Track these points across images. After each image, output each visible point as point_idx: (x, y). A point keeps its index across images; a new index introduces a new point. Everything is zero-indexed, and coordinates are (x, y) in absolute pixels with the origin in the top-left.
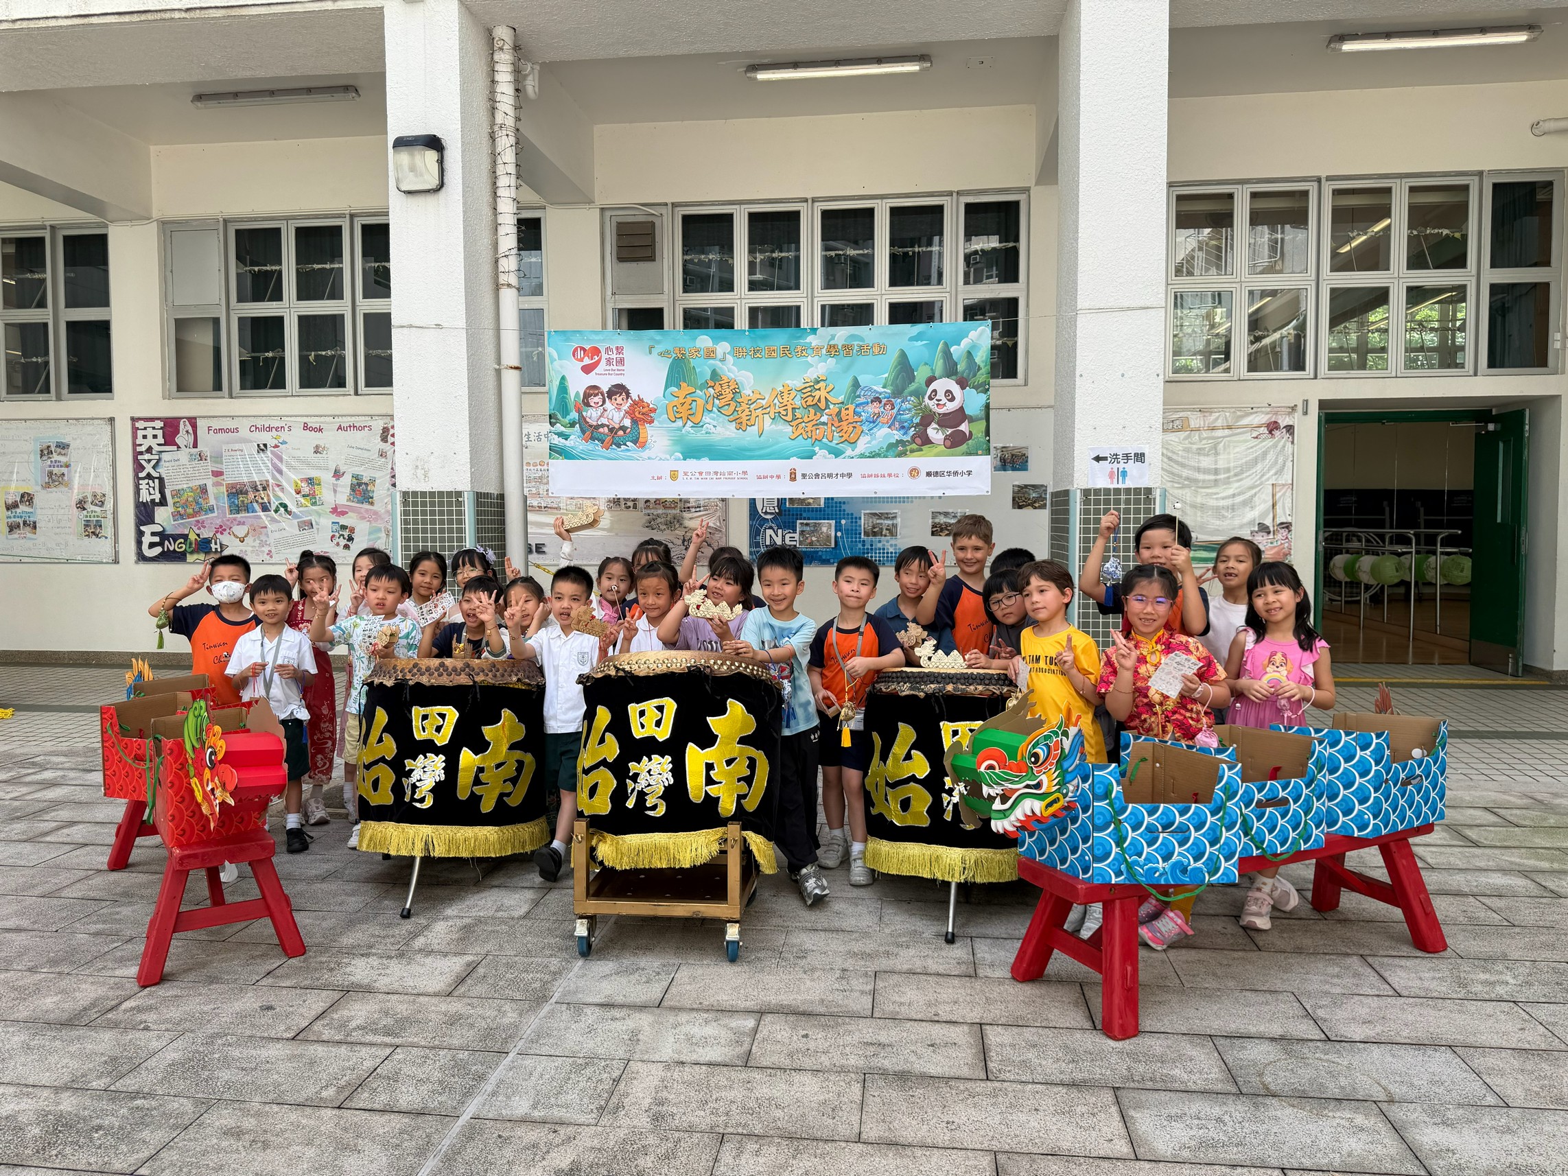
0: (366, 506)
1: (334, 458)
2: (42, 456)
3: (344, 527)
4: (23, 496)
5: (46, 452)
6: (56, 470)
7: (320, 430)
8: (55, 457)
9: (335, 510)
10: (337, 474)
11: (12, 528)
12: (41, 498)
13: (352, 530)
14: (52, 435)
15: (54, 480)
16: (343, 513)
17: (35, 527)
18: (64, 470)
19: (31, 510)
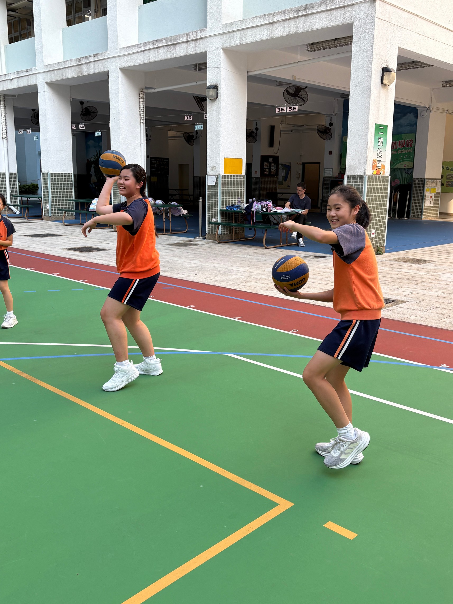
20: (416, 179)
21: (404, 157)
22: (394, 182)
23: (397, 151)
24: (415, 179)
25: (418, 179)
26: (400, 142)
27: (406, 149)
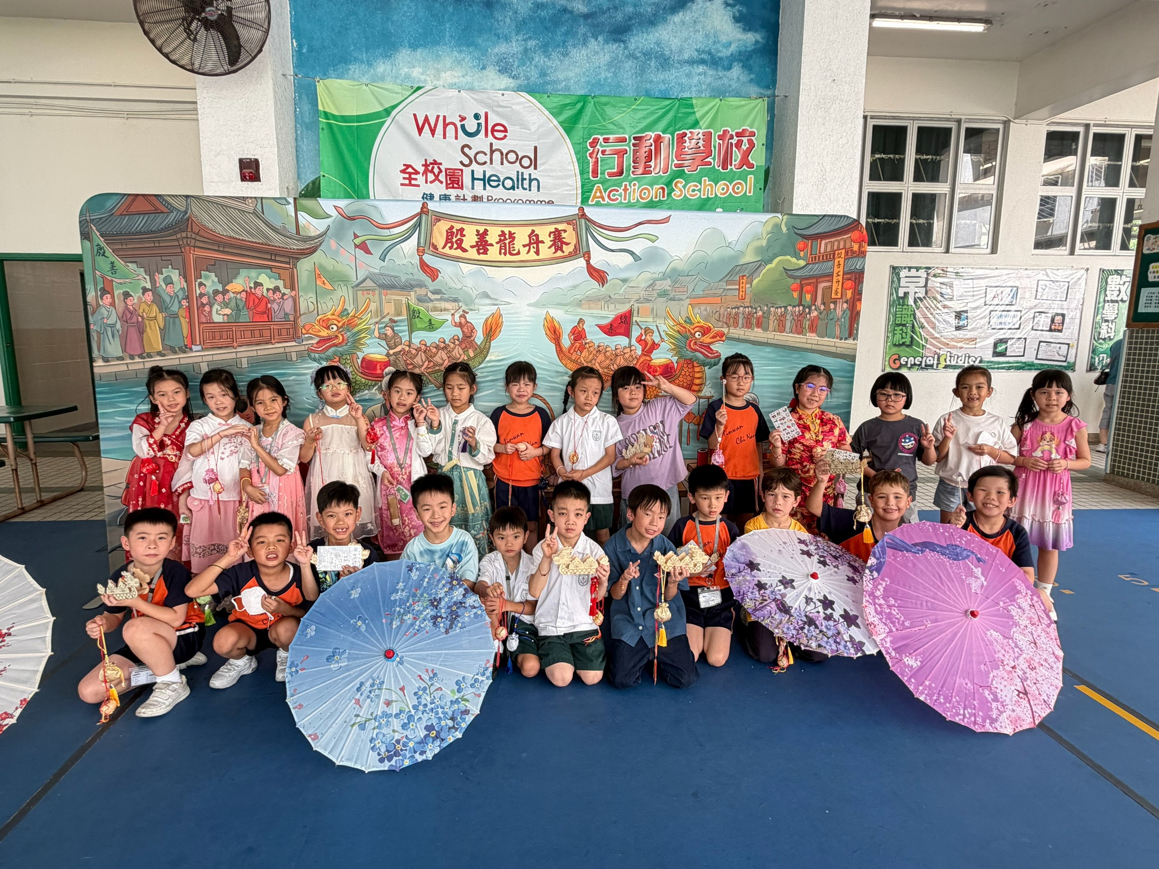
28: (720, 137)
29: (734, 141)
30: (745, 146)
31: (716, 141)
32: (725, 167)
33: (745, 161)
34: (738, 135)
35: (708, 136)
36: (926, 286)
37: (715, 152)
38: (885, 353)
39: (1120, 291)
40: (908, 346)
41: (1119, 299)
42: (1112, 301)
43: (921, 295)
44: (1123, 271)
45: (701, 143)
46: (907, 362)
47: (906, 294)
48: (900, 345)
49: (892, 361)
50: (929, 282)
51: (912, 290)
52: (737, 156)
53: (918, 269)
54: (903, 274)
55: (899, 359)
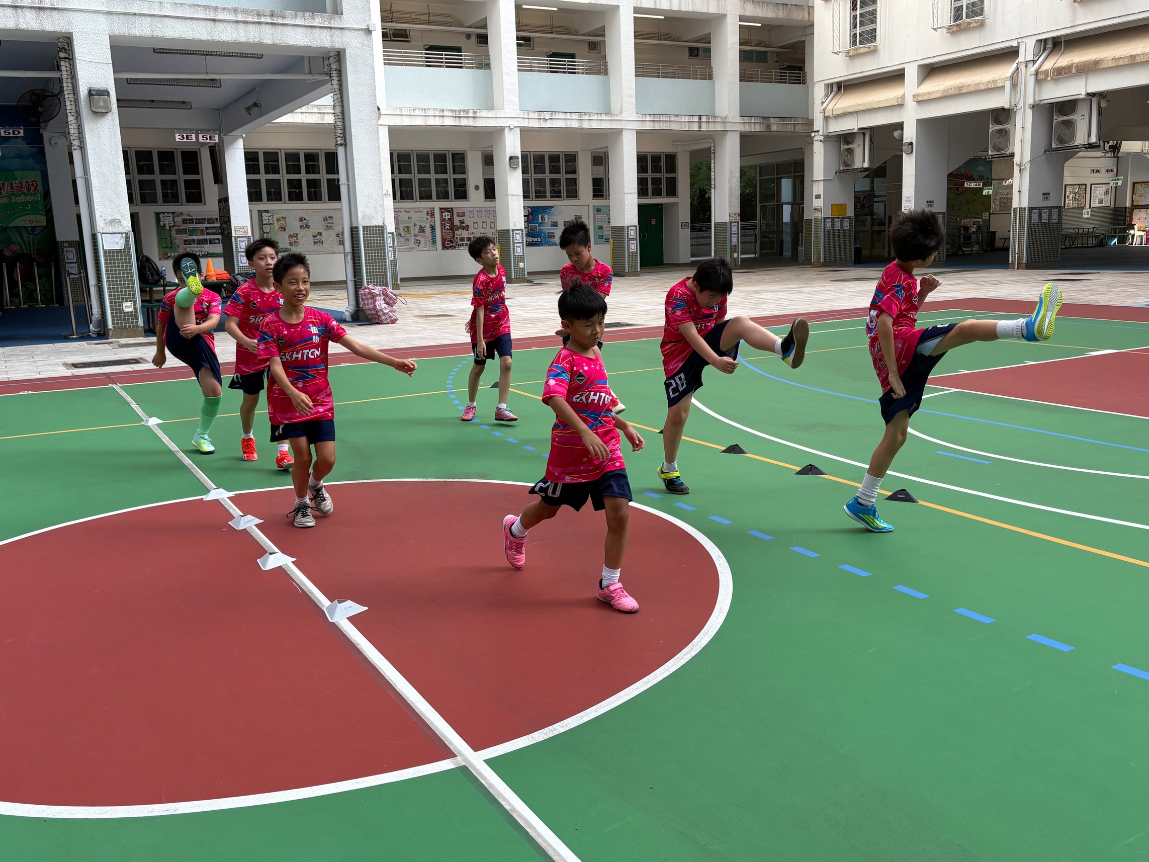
0: (423, 234)
1: (414, 220)
2: (324, 220)
3: (417, 240)
4: (318, 233)
5: (325, 219)
6: (329, 225)
7: (410, 212)
8: (329, 221)
9: (415, 236)
10: (415, 225)
11: (315, 243)
12: (325, 233)
13: (420, 241)
14: (327, 214)
15: (328, 227)
16: (417, 236)
17: (322, 243)
18: (332, 225)
19: (320, 237)
20: (63, 242)
21: (26, 208)
22: (8, 248)
23: (10, 198)
24: (61, 242)
25: (66, 242)
26: (11, 184)
27: (26, 195)
28: (25, 183)
29: (31, 183)
30: (35, 185)
31: (24, 184)
32: (29, 192)
33: (35, 189)
34: (31, 182)
35: (21, 183)
36: (173, 221)
37: (24, 187)
38: (159, 252)
39: (269, 219)
40: (170, 248)
41: (270, 223)
42: (266, 224)
43: (173, 224)
44: (268, 211)
45: (19, 184)
46: (171, 255)
47: (165, 224)
48: (165, 248)
49: (163, 255)
50: (175, 220)
51: (167, 222)
52: (32, 188)
53: (168, 213)
54: (161, 215)
55: (167, 254)
